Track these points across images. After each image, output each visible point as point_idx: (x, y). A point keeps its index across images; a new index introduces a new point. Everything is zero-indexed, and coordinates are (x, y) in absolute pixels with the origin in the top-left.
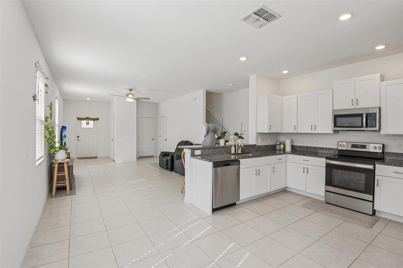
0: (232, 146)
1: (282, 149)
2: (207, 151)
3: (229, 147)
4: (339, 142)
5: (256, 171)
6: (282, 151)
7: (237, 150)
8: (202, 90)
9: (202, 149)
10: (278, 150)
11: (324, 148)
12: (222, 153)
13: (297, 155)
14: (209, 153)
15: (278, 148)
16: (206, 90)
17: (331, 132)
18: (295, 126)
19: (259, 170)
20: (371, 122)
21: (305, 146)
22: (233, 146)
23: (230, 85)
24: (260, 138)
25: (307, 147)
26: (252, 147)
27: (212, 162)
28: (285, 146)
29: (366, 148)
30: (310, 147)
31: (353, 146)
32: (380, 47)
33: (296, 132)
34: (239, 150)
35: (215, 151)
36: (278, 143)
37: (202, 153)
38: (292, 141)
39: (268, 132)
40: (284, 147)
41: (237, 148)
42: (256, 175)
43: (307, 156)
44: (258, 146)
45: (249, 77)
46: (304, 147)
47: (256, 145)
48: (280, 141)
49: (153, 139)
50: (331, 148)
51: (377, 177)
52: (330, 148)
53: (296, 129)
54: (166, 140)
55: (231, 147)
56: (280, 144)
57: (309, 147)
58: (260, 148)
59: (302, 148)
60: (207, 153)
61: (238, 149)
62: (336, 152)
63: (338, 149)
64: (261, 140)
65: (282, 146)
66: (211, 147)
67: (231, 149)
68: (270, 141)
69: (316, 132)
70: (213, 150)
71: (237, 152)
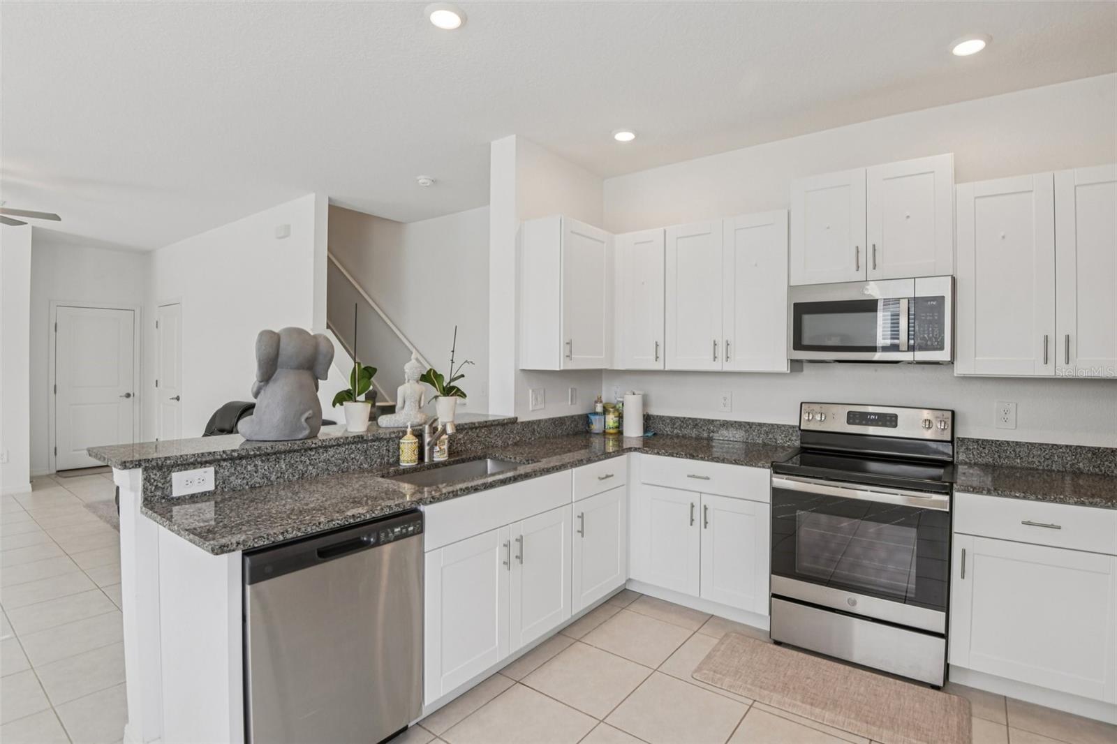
0: (405, 433)
1: (612, 431)
2: (256, 466)
3: (388, 440)
4: (803, 405)
5: (508, 545)
6: (611, 437)
7: (427, 448)
8: (312, 196)
9: (225, 460)
10: (597, 434)
11: (753, 423)
12: (348, 468)
13: (668, 456)
14: (273, 477)
15: (597, 426)
16: (330, 199)
17: (784, 367)
18: (657, 345)
19: (520, 540)
20: (924, 331)
21: (690, 418)
22: (409, 430)
23: (422, 180)
24: (530, 391)
25: (694, 420)
26: (500, 429)
27: (238, 554)
28: (620, 417)
29: (895, 426)
30: (704, 420)
31: (853, 418)
32: (969, 47)
33: (658, 366)
34: (437, 448)
35: (308, 462)
36: (599, 408)
37: (221, 482)
38: (645, 402)
39: (562, 368)
40: (616, 424)
41: (427, 439)
42: (507, 564)
43: (702, 459)
44: (522, 423)
45: (488, 147)
46: (684, 421)
47: (514, 421)
48: (604, 400)
49: (128, 395)
50: (777, 425)
51: (958, 543)
52: (772, 425)
53: (661, 354)
54: (178, 399)
55: (400, 438)
56: (605, 411)
57: (701, 419)
58: (533, 432)
59: (677, 424)
60: (257, 479)
61: (432, 446)
62: (794, 438)
63: (802, 428)
64: (536, 399)
65: (611, 420)
66: (281, 447)
67: (399, 448)
68: (570, 403)
69: (728, 367)
70: (296, 457)
71: (426, 460)
